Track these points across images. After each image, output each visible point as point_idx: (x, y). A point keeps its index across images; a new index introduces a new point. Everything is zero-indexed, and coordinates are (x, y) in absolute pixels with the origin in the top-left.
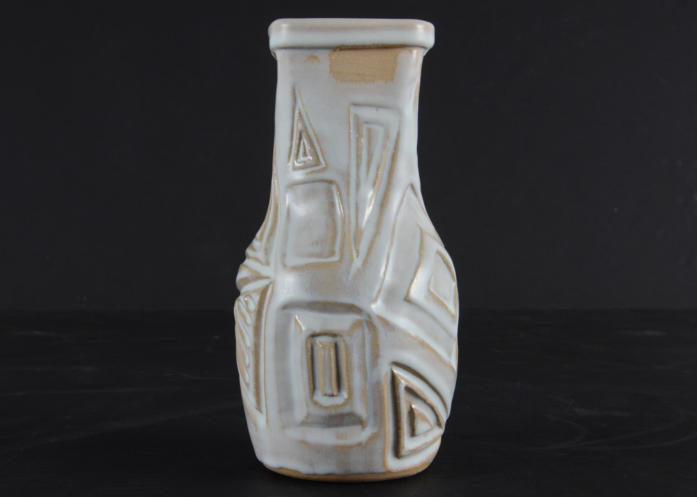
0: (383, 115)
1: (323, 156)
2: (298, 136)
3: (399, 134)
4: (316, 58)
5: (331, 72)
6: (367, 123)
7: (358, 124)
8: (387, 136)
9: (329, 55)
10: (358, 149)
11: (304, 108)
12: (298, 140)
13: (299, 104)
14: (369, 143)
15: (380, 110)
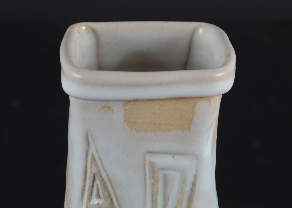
0: (179, 161)
1: (117, 201)
2: (92, 178)
3: (195, 177)
4: (110, 108)
5: (125, 121)
6: (163, 169)
7: (154, 170)
8: (183, 181)
9: (124, 105)
10: (154, 195)
11: (97, 153)
12: (91, 181)
13: (92, 149)
14: (165, 188)
15: (176, 157)
